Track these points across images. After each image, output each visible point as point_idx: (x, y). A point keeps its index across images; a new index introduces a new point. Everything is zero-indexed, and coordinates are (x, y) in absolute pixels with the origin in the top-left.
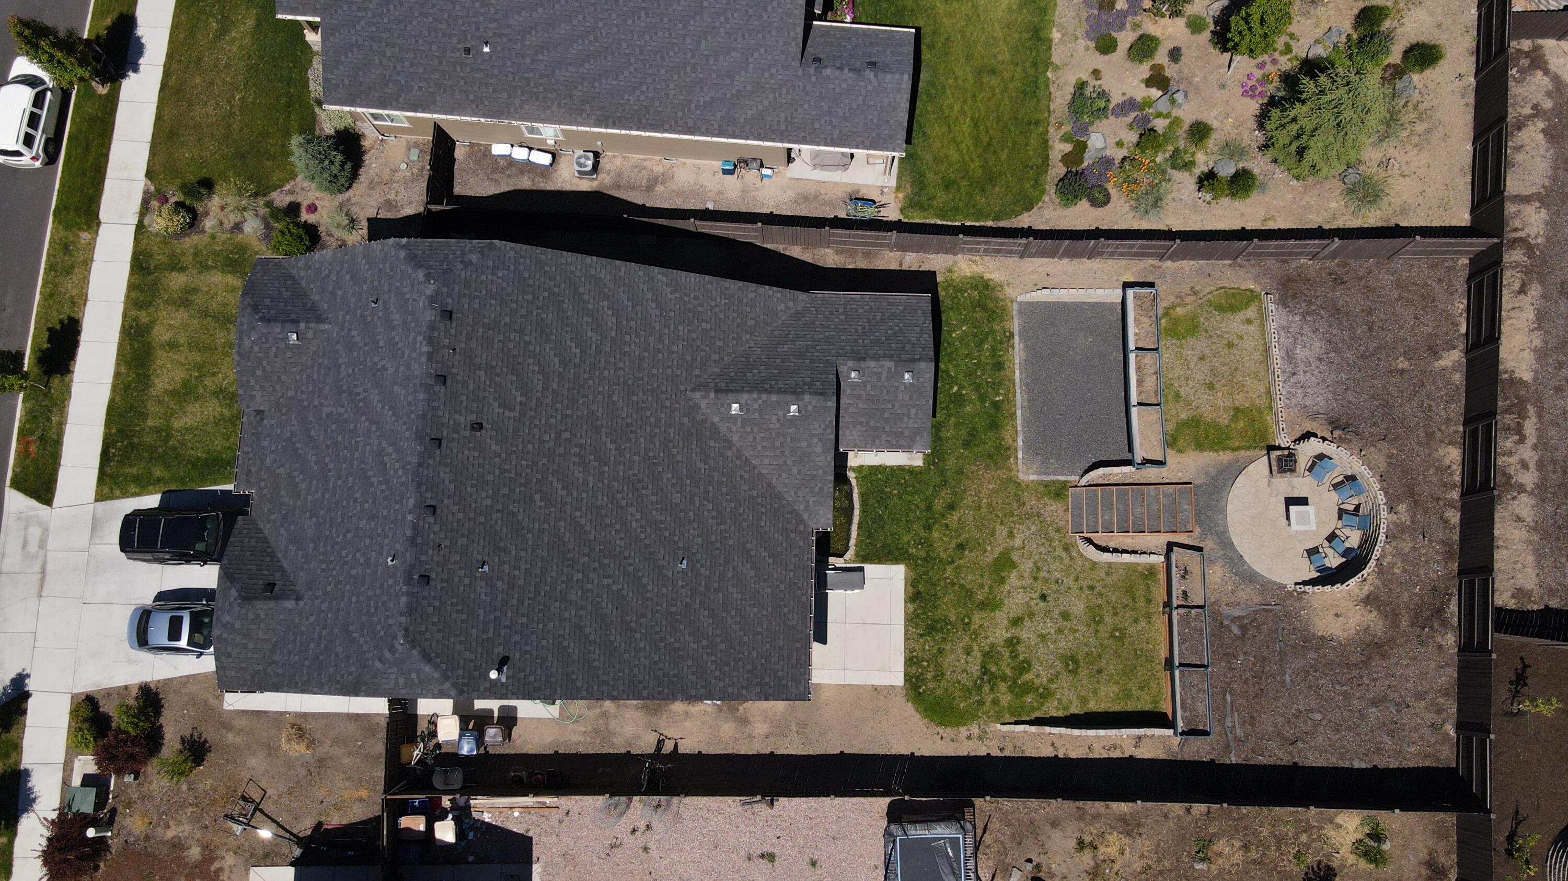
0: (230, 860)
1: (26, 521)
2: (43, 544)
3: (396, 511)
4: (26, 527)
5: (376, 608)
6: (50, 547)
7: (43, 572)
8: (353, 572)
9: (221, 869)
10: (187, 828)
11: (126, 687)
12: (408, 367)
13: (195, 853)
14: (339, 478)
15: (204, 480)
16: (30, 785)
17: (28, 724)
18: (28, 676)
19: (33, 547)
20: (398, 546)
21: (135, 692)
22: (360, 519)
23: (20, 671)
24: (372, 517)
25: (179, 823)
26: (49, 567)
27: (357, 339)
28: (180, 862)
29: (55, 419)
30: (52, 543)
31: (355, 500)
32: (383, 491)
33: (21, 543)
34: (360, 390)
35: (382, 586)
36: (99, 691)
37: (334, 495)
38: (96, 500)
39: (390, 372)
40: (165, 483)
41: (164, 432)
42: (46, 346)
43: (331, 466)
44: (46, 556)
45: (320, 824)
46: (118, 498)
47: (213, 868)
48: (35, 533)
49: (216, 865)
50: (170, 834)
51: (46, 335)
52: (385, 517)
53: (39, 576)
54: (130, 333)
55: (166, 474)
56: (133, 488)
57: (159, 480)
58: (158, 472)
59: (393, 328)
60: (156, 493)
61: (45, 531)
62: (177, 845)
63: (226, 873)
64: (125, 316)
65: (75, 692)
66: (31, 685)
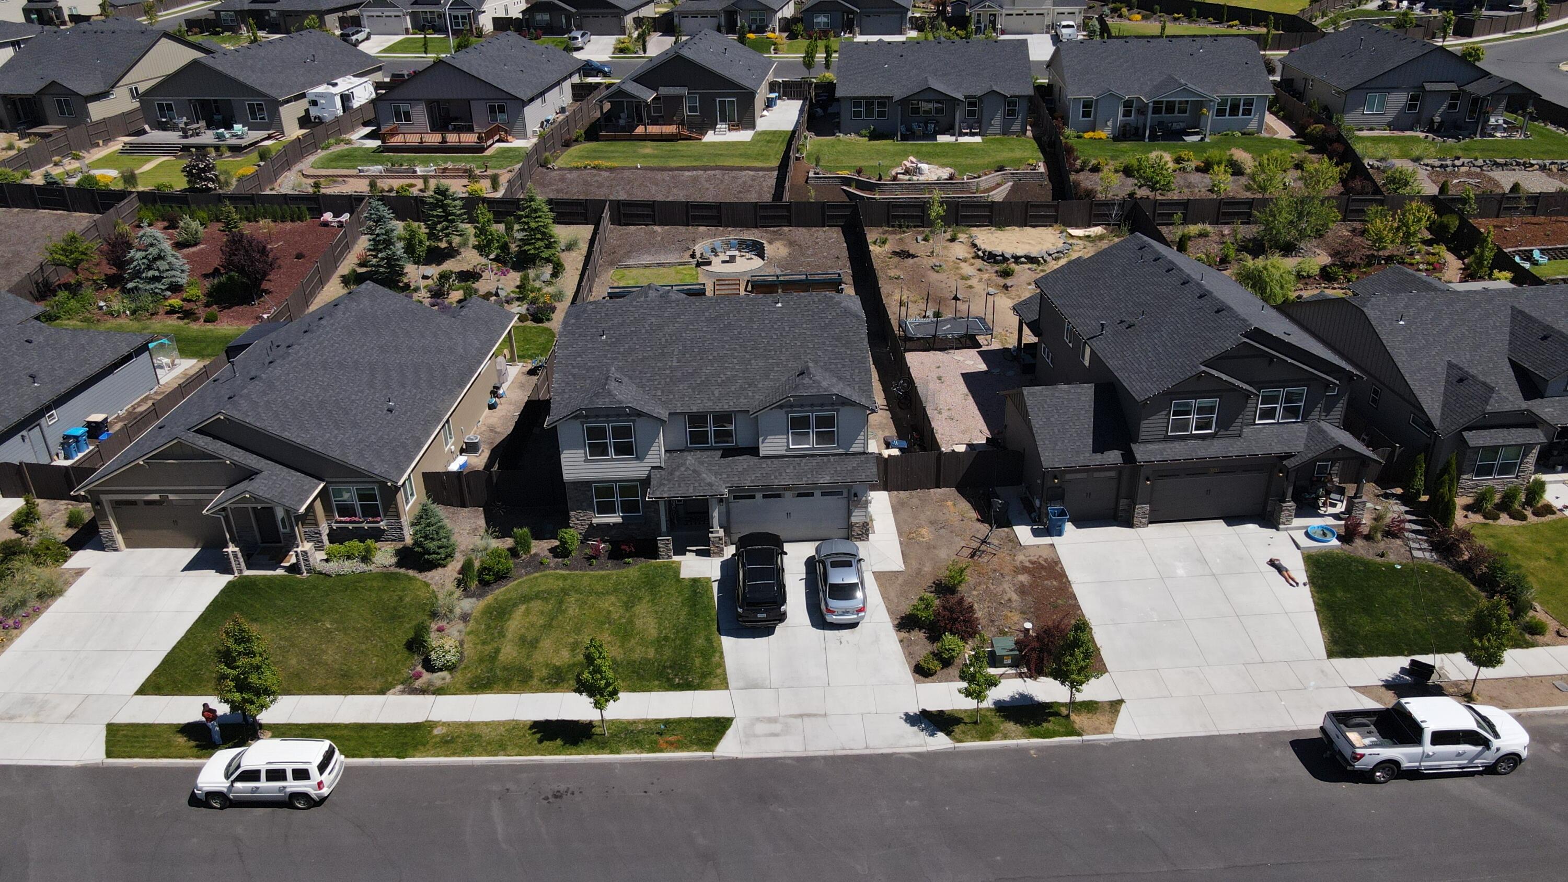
0: (1020, 557)
1: (749, 736)
2: (772, 720)
3: (747, 305)
4: (755, 736)
5: (808, 310)
6: (776, 714)
7: (801, 716)
8: (787, 329)
9: (1029, 561)
10: (1006, 586)
11: (901, 641)
12: (653, 308)
13: (1024, 578)
14: (723, 347)
15: (708, 607)
16: (1007, 699)
17: (951, 708)
18: (907, 714)
19: (777, 728)
20: (770, 302)
21: (903, 634)
22: (752, 328)
23: (903, 721)
24: (751, 320)
25: (1004, 591)
26: (798, 712)
27: (627, 346)
28: (1033, 585)
29: (640, 727)
30: (773, 713)
31: (739, 333)
32: (734, 315)
33: (772, 739)
34: (663, 340)
35: (795, 309)
36: (909, 663)
37: (735, 349)
38: (727, 688)
39: (653, 320)
40: (711, 634)
41: (660, 642)
42: (559, 742)
43: (715, 354)
44: (785, 716)
45: (978, 520)
46: (725, 670)
47: (1031, 566)
48: (760, 728)
49: (1027, 564)
50: (1015, 597)
51: (546, 743)
52: (751, 312)
53: (806, 719)
54: (555, 683)
55: (703, 634)
56: (716, 659)
57: (709, 640)
58: (700, 642)
59: (624, 321)
60: (720, 640)
61: (759, 720)
62: (1022, 591)
63: (1031, 558)
64: (538, 690)
65: (913, 681)
66: (914, 710)
